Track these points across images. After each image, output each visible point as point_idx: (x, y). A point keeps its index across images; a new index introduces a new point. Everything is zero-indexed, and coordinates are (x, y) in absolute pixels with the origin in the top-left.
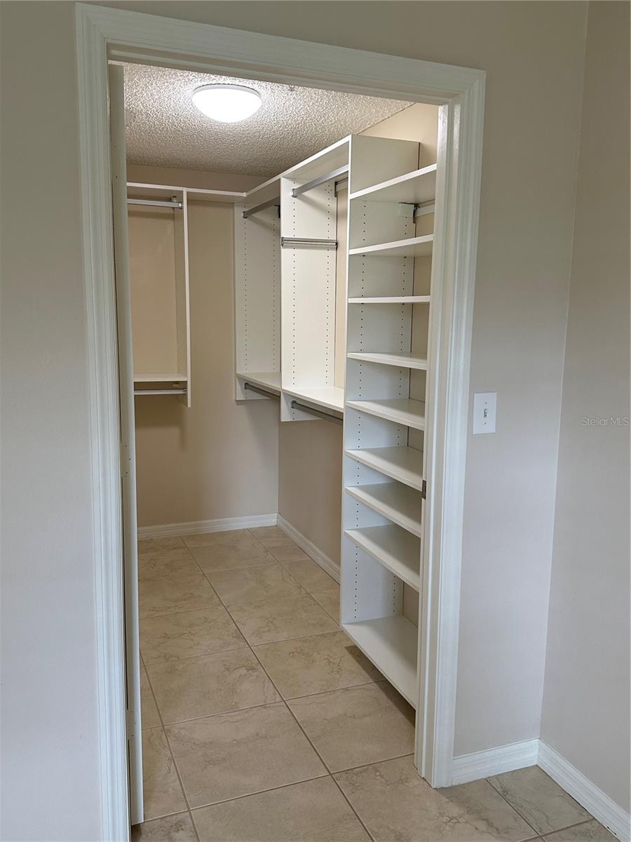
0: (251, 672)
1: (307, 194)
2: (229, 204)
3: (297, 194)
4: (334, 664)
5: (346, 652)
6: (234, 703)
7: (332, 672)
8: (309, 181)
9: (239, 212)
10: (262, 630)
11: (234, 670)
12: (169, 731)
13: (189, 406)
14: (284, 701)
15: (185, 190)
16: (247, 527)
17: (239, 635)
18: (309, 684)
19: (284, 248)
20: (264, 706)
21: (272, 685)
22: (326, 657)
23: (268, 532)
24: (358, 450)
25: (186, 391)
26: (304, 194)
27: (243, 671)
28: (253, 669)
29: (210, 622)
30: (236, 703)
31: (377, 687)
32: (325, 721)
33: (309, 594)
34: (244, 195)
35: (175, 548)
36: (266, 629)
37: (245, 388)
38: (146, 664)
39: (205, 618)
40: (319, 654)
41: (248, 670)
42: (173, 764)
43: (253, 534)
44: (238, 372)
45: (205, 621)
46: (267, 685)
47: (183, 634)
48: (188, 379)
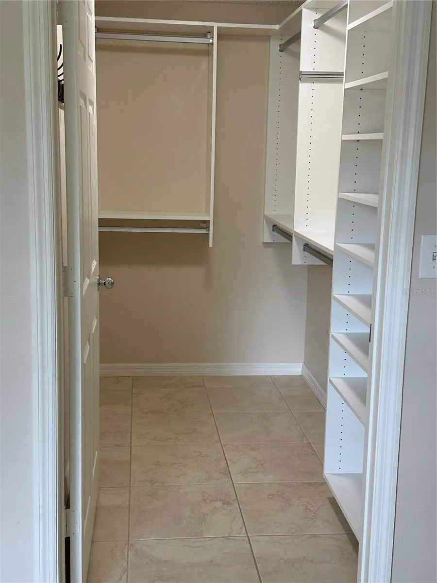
0: (225, 505)
1: (327, 23)
2: (266, 37)
3: (318, 25)
4: (311, 511)
5: (328, 501)
6: (199, 531)
7: (306, 518)
8: (328, 10)
9: (275, 45)
10: (250, 470)
11: (210, 502)
12: (132, 545)
13: (211, 245)
14: (248, 537)
15: (216, 25)
16: (270, 375)
17: (227, 473)
18: (278, 525)
19: (301, 83)
20: (227, 538)
21: (242, 521)
22: (305, 503)
23: (291, 381)
24: (349, 295)
25: (209, 230)
26: (325, 23)
27: (219, 504)
28: (229, 503)
29: (202, 457)
30: (202, 531)
31: (347, 538)
32: (282, 561)
33: (310, 443)
34: (277, 27)
35: (193, 387)
36: (255, 471)
37: (273, 230)
38: (131, 485)
39: (200, 452)
40: (299, 499)
41: (224, 504)
42: (125, 574)
43: (274, 381)
44: (266, 213)
45: (198, 455)
46: (237, 519)
47: (174, 464)
48: (210, 218)
